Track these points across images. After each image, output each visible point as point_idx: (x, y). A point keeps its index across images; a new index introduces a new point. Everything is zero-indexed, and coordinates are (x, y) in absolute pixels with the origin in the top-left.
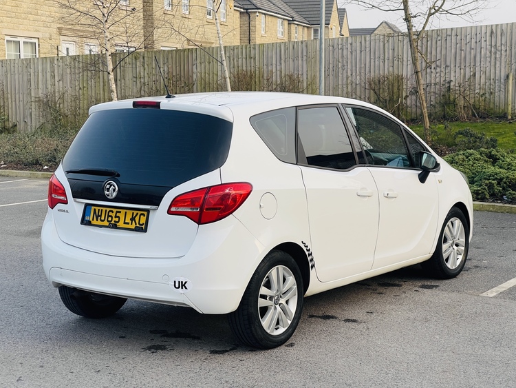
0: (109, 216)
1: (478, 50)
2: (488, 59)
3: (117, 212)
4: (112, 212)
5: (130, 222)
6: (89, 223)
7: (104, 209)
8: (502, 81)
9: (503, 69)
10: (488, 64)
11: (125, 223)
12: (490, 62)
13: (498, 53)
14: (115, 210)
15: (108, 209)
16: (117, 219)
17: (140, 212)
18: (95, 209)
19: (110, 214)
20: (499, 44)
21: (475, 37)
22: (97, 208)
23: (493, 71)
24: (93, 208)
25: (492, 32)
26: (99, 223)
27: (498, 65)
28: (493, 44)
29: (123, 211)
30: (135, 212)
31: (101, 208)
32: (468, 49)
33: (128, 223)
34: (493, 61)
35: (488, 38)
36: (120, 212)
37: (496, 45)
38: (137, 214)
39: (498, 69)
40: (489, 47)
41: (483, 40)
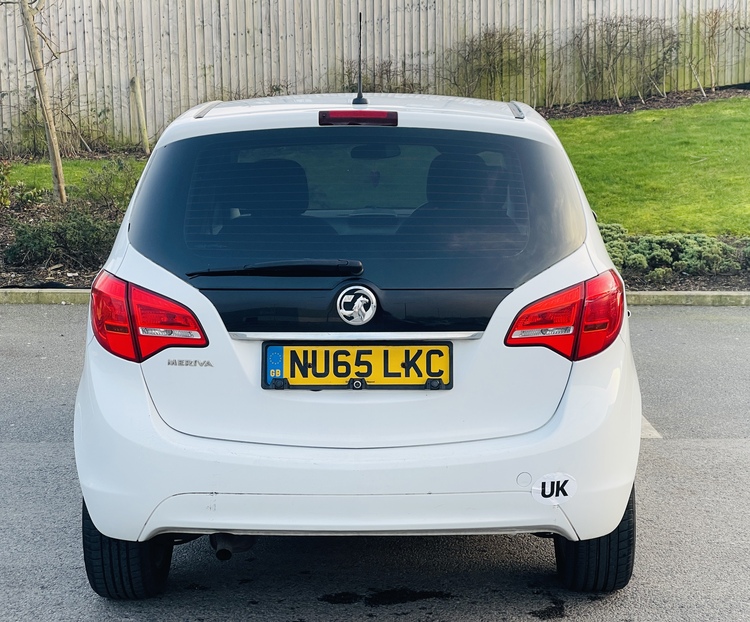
0: (337, 364)
1: (80, 36)
3: (359, 353)
4: (347, 354)
5: (403, 371)
6: (281, 385)
7: (321, 350)
8: (124, 89)
9: (123, 70)
10: (98, 61)
11: (387, 374)
12: (102, 56)
13: (114, 43)
14: (353, 350)
15: (333, 350)
16: (363, 369)
17: (426, 349)
18: (293, 354)
19: (341, 358)
20: (113, 27)
21: (72, 13)
22: (299, 350)
23: (106, 72)
24: (287, 350)
25: (100, 6)
26: (312, 380)
27: (114, 62)
28: (104, 27)
29: (378, 350)
30: (413, 350)
31: (310, 349)
32: (62, 34)
33: (399, 375)
34: (105, 55)
35: (95, 16)
36: (370, 352)
37: (108, 29)
38: (420, 352)
39: (114, 69)
40: (97, 32)
41: (86, 18)
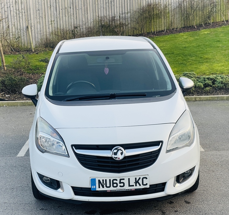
1: (9, 12)
2: (15, 18)
8: (25, 30)
9: (24, 23)
10: (16, 20)
13: (21, 14)
20: (20, 9)
21: (6, 4)
23: (19, 24)
25: (16, 2)
27: (21, 21)
28: (17, 9)
32: (3, 12)
34: (18, 18)
35: (14, 5)
39: (21, 23)
40: (15, 10)
41: (11, 6)
